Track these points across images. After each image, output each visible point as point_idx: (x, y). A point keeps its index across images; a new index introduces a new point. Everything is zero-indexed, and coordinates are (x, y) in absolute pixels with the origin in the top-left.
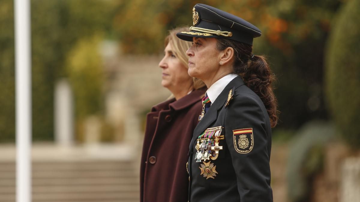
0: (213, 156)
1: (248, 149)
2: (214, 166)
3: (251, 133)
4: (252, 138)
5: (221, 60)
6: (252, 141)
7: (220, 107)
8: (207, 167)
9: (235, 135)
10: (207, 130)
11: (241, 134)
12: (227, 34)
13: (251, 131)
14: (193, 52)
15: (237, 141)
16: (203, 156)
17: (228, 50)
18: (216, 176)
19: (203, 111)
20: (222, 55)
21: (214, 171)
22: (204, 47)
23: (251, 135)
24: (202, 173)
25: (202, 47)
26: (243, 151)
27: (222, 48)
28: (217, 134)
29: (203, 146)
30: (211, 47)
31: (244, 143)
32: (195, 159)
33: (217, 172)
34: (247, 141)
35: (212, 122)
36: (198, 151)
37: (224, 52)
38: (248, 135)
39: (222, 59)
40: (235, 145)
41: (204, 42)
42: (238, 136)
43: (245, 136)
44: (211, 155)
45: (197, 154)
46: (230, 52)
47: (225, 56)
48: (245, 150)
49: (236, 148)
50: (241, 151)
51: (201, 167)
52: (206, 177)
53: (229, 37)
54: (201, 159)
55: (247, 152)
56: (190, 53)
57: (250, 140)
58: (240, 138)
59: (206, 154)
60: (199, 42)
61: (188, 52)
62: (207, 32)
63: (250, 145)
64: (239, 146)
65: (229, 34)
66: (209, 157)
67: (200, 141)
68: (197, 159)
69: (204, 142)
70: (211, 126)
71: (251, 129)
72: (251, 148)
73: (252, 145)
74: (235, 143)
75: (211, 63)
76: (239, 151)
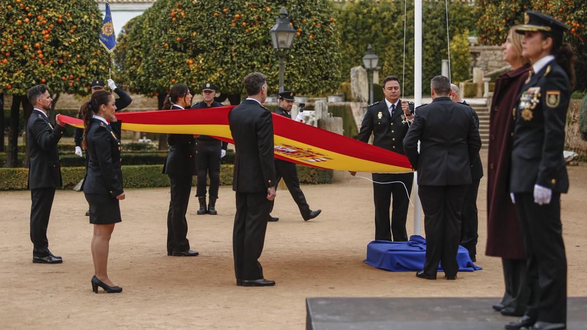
0: (532, 106)
1: (555, 104)
2: (531, 112)
3: (558, 94)
4: (559, 97)
8: (526, 113)
9: (548, 94)
10: (530, 88)
11: (552, 94)
12: (547, 29)
14: (526, 41)
15: (549, 99)
16: (525, 105)
17: (548, 39)
18: (531, 119)
19: (529, 78)
20: (544, 42)
21: (530, 116)
24: (523, 116)
26: (552, 105)
27: (544, 38)
28: (536, 92)
29: (526, 99)
30: (537, 37)
31: (553, 101)
32: (520, 106)
33: (533, 116)
34: (555, 99)
37: (546, 41)
38: (556, 96)
39: (544, 46)
40: (547, 101)
41: (533, 35)
42: (549, 96)
43: (554, 96)
45: (521, 103)
46: (550, 41)
47: (546, 44)
49: (547, 103)
51: (523, 112)
52: (525, 119)
53: (549, 31)
54: (523, 107)
55: (554, 106)
56: (524, 42)
58: (551, 97)
59: (527, 104)
62: (535, 28)
63: (556, 102)
64: (549, 102)
65: (549, 28)
66: (529, 106)
67: (524, 95)
69: (527, 96)
71: (559, 92)
72: (557, 104)
73: (558, 102)
74: (547, 99)
75: (538, 47)
76: (549, 105)
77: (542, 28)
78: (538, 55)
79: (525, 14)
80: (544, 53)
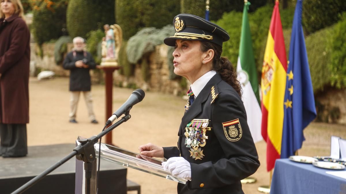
0: (202, 144)
1: (238, 137)
2: (202, 150)
3: (238, 123)
4: (240, 127)
5: (203, 60)
6: (240, 129)
7: (204, 101)
8: (195, 151)
9: (225, 127)
10: (194, 120)
11: (230, 125)
12: (209, 37)
13: (238, 121)
14: (179, 54)
15: (228, 132)
16: (192, 143)
17: (209, 52)
18: (203, 158)
19: (188, 102)
20: (205, 55)
21: (201, 154)
22: (191, 48)
23: (238, 125)
24: (191, 155)
25: (188, 49)
26: (235, 139)
27: (205, 50)
28: (205, 125)
29: (192, 135)
30: (196, 48)
31: (234, 133)
32: (185, 144)
33: (204, 155)
34: (236, 130)
35: (198, 114)
36: (187, 138)
37: (206, 53)
38: (236, 125)
39: (205, 59)
40: (226, 135)
41: (190, 44)
42: (227, 128)
43: (233, 127)
44: (200, 143)
45: (186, 140)
46: (211, 53)
47: (206, 57)
48: (235, 138)
49: (228, 138)
50: (233, 140)
51: (190, 150)
52: (195, 159)
53: (211, 40)
54: (191, 145)
55: (238, 140)
56: (177, 54)
57: (238, 129)
58: (230, 129)
59: (195, 141)
60: (185, 44)
61: (175, 53)
62: (194, 36)
63: (239, 133)
64: (230, 136)
65: (211, 37)
66: (198, 144)
67: (188, 129)
68: (186, 145)
69: (192, 131)
70: (197, 117)
71: (237, 120)
72: (241, 135)
73: (240, 133)
74: (226, 133)
75: (196, 62)
76: (231, 139)
77: (203, 36)
78: (196, 73)
79: (177, 18)
80: (203, 69)
